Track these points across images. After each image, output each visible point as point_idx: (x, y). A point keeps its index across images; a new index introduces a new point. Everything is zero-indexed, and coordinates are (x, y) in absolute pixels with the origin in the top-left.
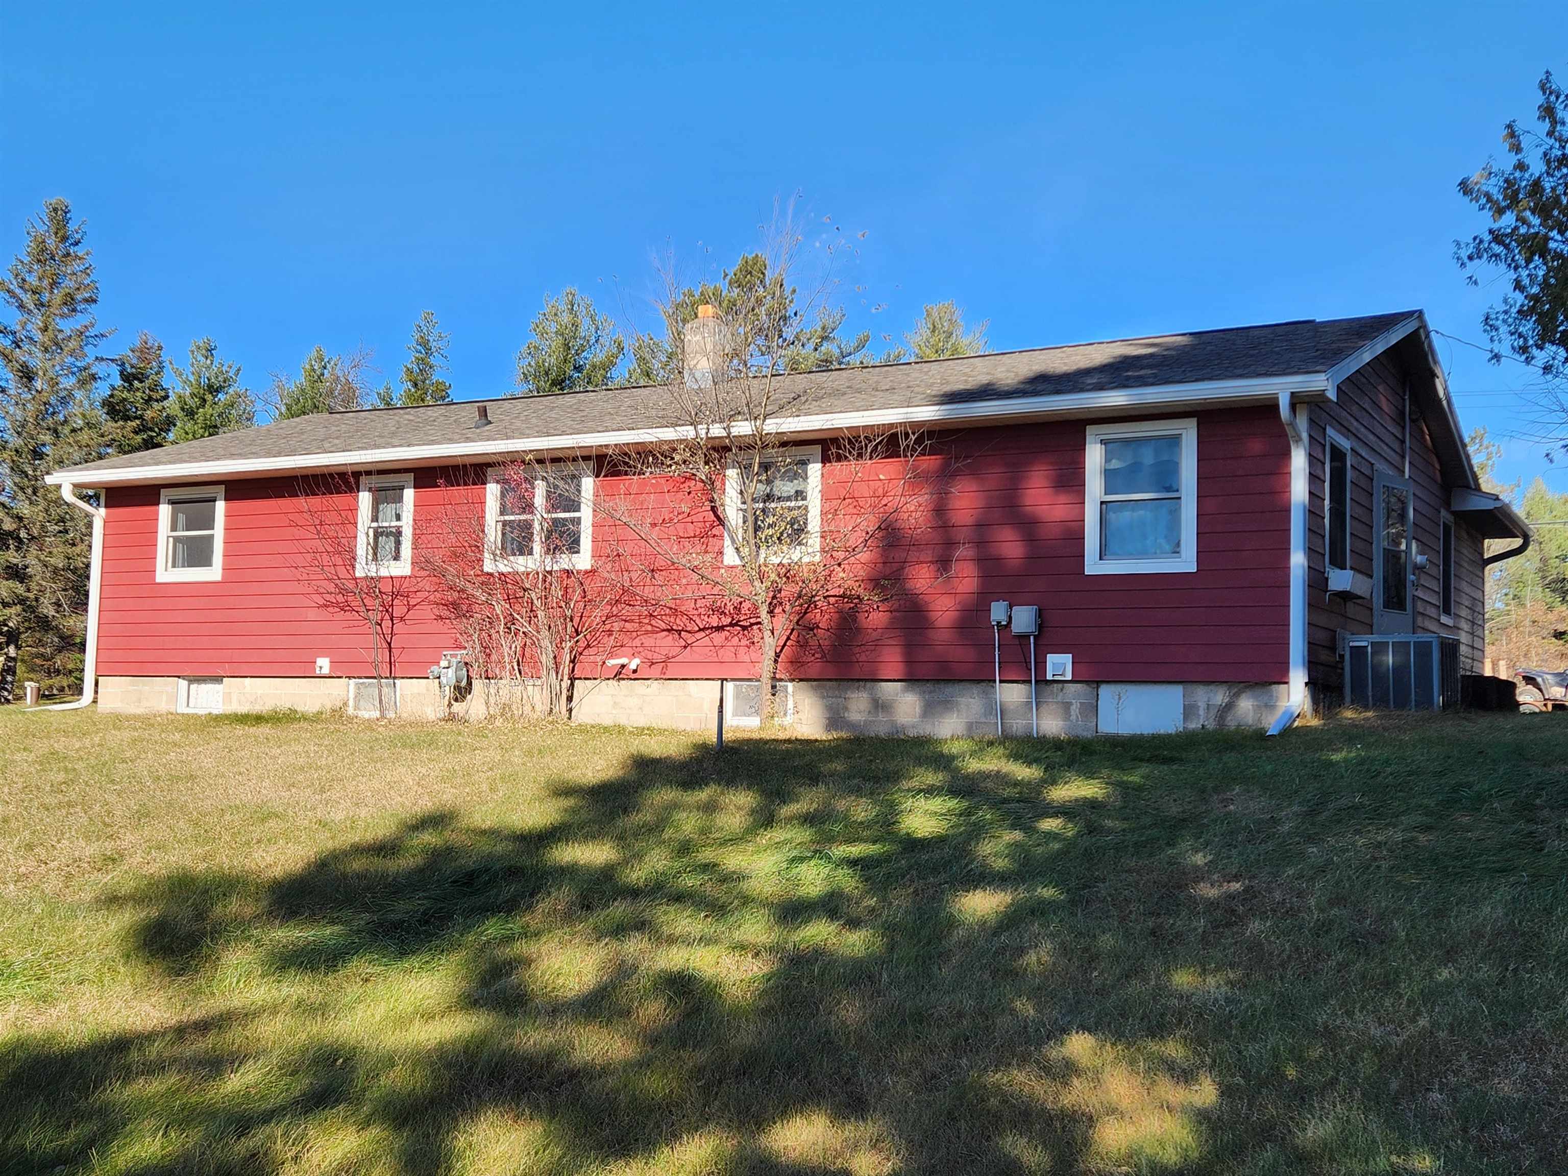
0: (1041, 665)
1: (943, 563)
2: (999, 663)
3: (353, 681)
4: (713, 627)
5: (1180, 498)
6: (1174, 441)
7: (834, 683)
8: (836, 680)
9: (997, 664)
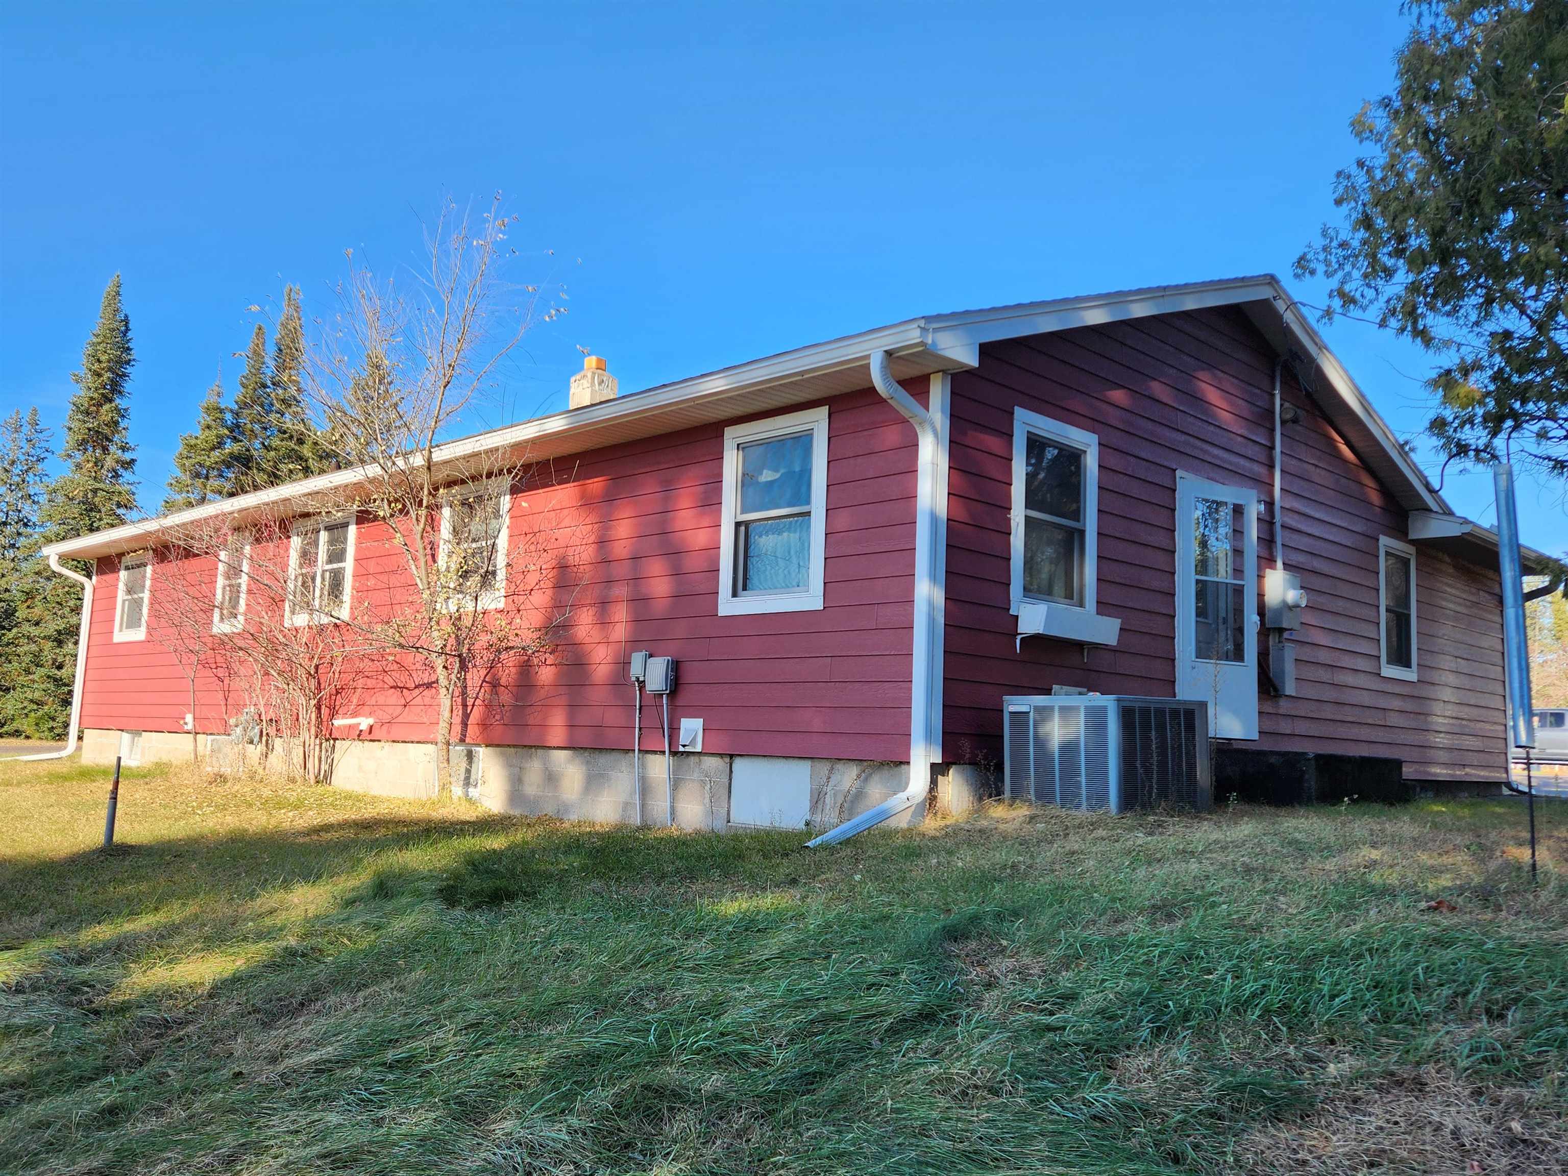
0: (674, 730)
1: (603, 605)
2: (640, 729)
3: (210, 738)
4: (425, 684)
5: (808, 514)
6: (804, 440)
7: (512, 750)
8: (515, 746)
9: (637, 730)
